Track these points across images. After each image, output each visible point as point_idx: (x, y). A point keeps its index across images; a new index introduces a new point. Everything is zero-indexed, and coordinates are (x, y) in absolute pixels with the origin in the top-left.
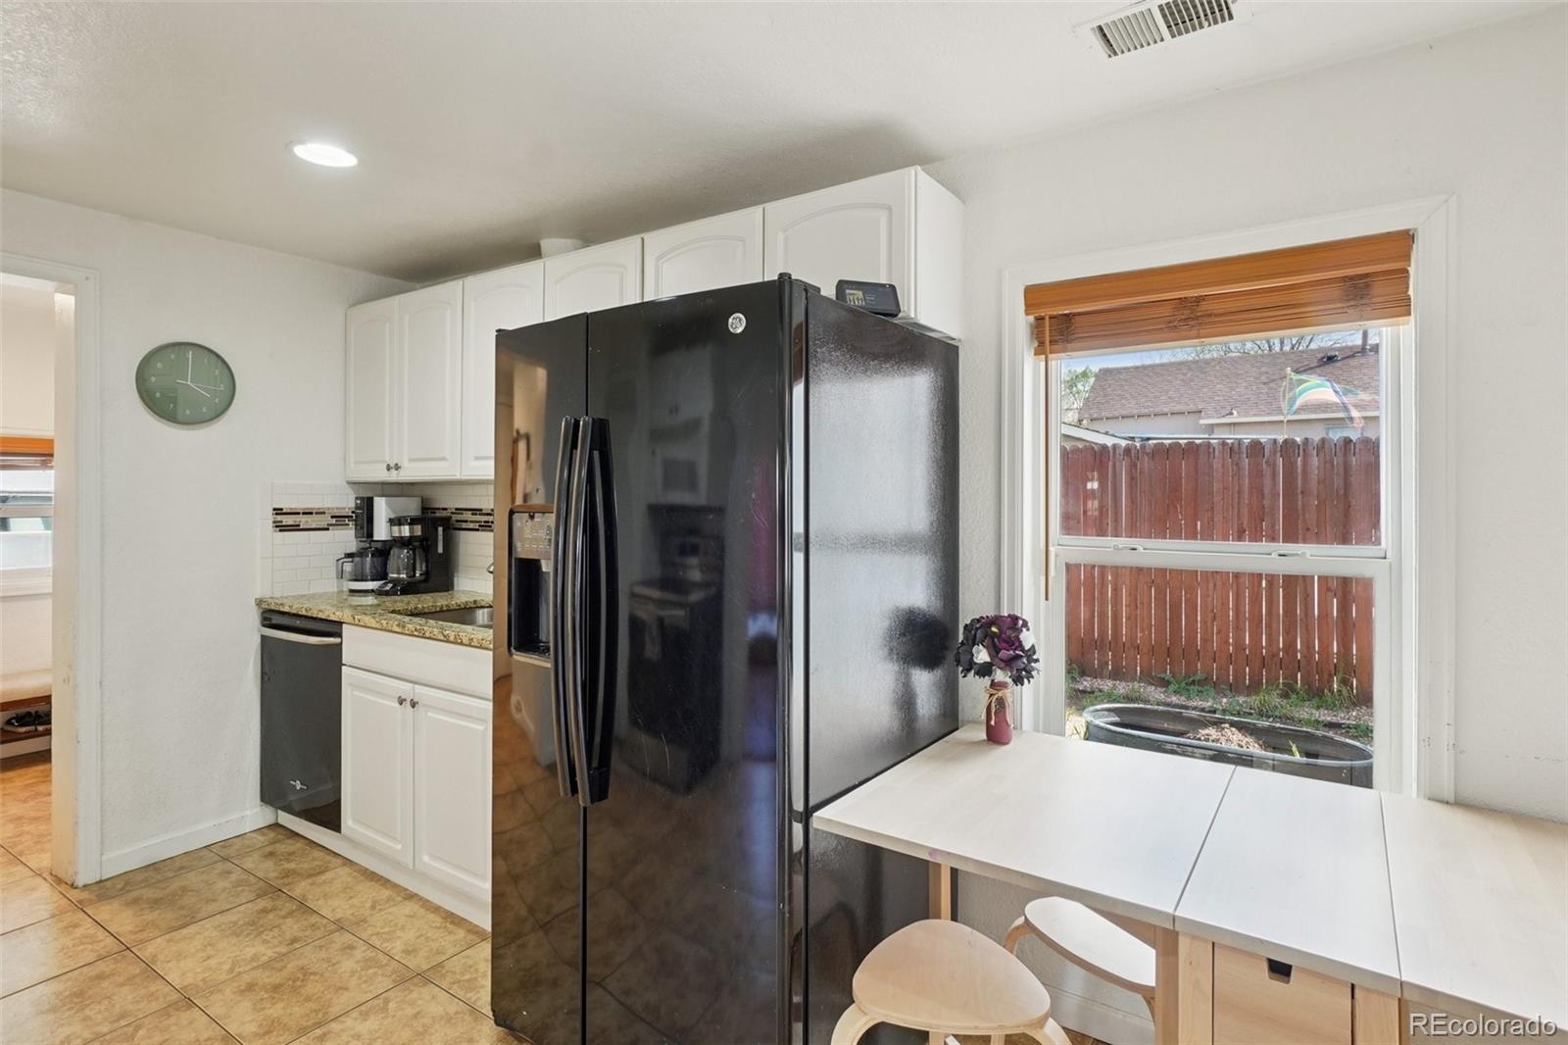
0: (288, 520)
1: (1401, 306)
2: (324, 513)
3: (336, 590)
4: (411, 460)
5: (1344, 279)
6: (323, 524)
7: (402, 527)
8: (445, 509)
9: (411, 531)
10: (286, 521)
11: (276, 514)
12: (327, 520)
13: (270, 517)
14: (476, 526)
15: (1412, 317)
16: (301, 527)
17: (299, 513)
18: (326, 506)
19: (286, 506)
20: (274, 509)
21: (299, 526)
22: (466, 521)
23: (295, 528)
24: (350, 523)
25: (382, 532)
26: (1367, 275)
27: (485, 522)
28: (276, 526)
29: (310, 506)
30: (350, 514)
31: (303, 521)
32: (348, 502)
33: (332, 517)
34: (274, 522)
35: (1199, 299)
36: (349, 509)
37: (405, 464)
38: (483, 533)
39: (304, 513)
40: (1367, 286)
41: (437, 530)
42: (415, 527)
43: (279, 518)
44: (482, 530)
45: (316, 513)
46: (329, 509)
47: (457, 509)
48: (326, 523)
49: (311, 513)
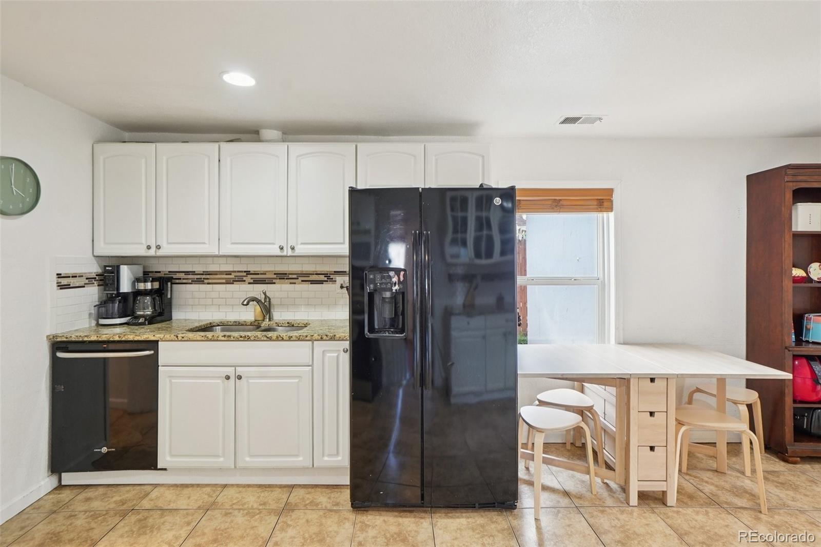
0: (64, 281)
1: (610, 209)
2: (82, 276)
3: (88, 326)
4: (169, 243)
5: (597, 199)
6: (82, 284)
7: (146, 283)
8: (160, 272)
9: (152, 285)
10: (64, 282)
11: (59, 277)
12: (82, 281)
13: (55, 279)
14: (190, 281)
15: (613, 212)
16: (71, 286)
17: (69, 277)
18: (83, 271)
19: (64, 272)
20: (58, 274)
21: (69, 285)
22: (180, 279)
23: (67, 287)
24: (95, 282)
25: (125, 287)
26: (603, 199)
27: (197, 279)
28: (59, 286)
29: (75, 272)
30: (95, 277)
31: (73, 282)
32: (94, 269)
33: (87, 279)
34: (57, 283)
35: (561, 200)
36: (95, 273)
37: (164, 245)
38: (195, 285)
39: (72, 277)
40: (603, 202)
41: (167, 284)
42: (154, 283)
43: (60, 280)
44: (194, 284)
45: (79, 276)
46: (85, 273)
47: (169, 272)
48: (83, 283)
49: (76, 277)
